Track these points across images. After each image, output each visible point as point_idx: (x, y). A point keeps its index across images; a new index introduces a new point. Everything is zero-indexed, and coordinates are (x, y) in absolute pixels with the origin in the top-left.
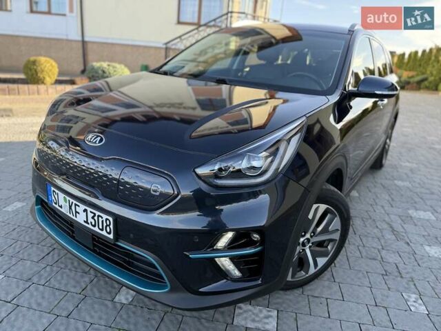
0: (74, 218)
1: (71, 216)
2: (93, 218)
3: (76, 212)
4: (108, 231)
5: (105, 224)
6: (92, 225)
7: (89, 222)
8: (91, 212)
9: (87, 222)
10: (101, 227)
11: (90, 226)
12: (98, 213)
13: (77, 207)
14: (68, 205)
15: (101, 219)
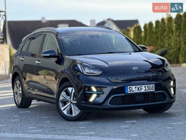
1: (139, 92)
2: (148, 88)
4: (153, 89)
5: (152, 87)
7: (146, 89)
8: (147, 86)
9: (146, 90)
10: (150, 89)
11: (147, 91)
12: (149, 85)
14: (137, 89)
15: (150, 87)
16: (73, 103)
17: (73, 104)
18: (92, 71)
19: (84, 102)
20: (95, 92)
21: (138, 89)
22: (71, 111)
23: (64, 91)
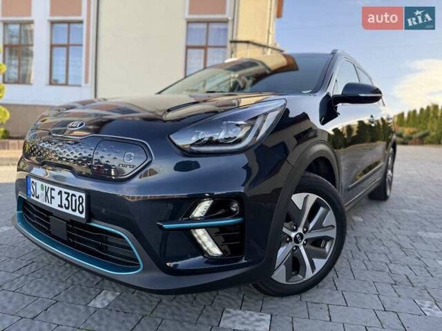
1: (47, 204)
2: (67, 199)
3: (52, 197)
4: (81, 210)
5: (78, 203)
6: (66, 208)
7: (63, 205)
8: (65, 193)
10: (74, 208)
13: (52, 191)
14: (44, 192)
15: (74, 198)
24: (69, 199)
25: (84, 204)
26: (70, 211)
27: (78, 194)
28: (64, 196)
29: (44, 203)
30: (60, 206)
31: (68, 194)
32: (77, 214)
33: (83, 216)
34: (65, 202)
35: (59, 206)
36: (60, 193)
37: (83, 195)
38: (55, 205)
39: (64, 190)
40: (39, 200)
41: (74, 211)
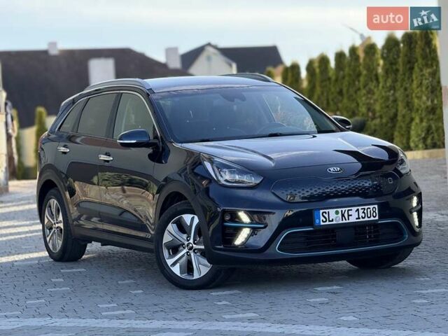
0: (347, 221)
1: (344, 221)
2: (364, 212)
3: (349, 215)
4: (375, 215)
5: (372, 212)
6: (363, 218)
8: (362, 209)
11: (361, 220)
12: (366, 207)
13: (350, 212)
14: (340, 215)
15: (369, 210)
16: (196, 249)
17: (194, 251)
18: (237, 177)
19: (222, 247)
20: (246, 224)
21: (343, 215)
22: (189, 268)
23: (173, 223)
24: (366, 211)
25: (377, 211)
26: (366, 219)
27: (371, 207)
28: (361, 211)
29: (341, 222)
30: (359, 218)
31: (364, 209)
32: (372, 218)
33: (377, 218)
34: (361, 214)
35: (357, 219)
36: (358, 210)
37: (376, 206)
38: (353, 219)
39: (360, 208)
40: (334, 222)
41: (370, 217)
